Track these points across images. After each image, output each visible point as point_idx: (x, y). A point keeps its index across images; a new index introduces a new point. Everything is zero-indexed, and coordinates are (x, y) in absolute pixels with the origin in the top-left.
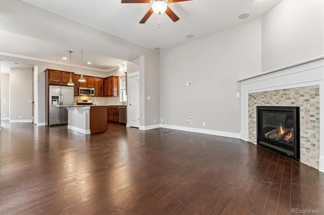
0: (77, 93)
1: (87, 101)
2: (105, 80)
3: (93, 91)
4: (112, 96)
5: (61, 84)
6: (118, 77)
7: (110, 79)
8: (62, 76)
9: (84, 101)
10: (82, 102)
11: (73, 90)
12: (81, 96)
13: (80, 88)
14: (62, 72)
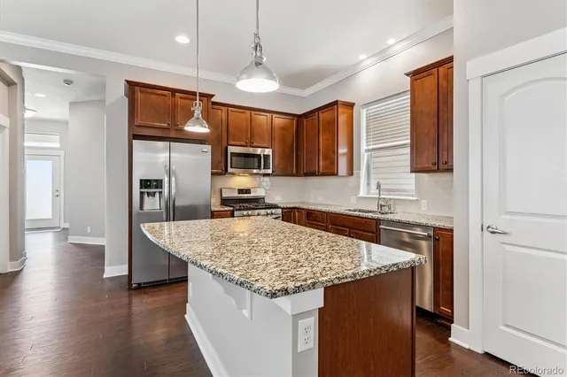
0: (220, 168)
1: (248, 191)
2: (301, 122)
3: (266, 157)
4: (331, 172)
5: (173, 135)
6: (351, 106)
7: (323, 116)
8: (175, 106)
9: (241, 191)
10: (236, 195)
11: (208, 157)
12: (233, 174)
13: (231, 149)
14: (174, 91)
